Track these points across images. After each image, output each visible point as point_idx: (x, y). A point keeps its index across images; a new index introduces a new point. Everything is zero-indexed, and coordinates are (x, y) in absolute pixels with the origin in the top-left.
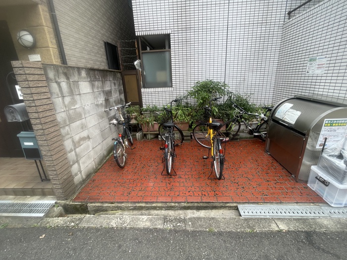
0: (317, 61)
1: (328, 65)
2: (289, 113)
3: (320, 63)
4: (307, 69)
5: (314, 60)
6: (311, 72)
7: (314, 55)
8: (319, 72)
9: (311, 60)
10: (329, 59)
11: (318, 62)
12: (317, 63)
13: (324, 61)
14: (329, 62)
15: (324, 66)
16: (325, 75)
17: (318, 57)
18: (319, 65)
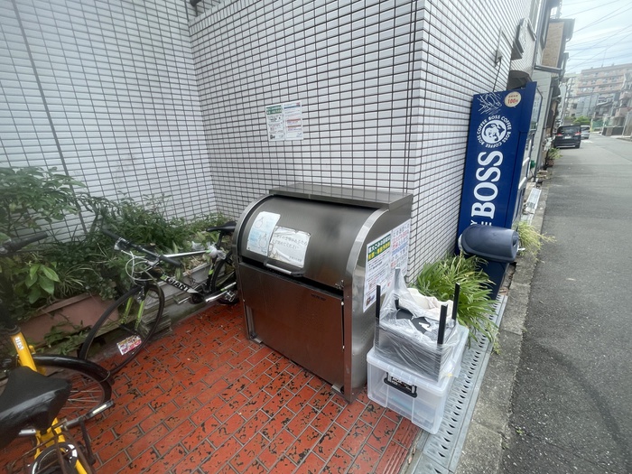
0: (284, 112)
1: (306, 122)
2: (280, 239)
3: (290, 118)
4: (269, 130)
5: (278, 111)
6: (278, 137)
7: (275, 100)
8: (292, 136)
9: (271, 111)
10: (305, 109)
11: (286, 115)
12: (285, 118)
13: (297, 113)
14: (306, 115)
15: (299, 122)
16: (307, 142)
17: (283, 105)
18: (289, 121)
